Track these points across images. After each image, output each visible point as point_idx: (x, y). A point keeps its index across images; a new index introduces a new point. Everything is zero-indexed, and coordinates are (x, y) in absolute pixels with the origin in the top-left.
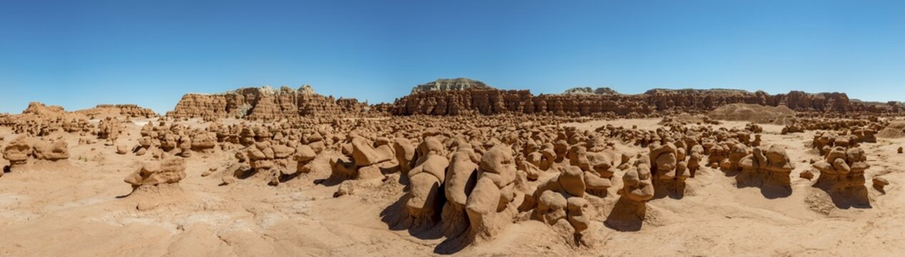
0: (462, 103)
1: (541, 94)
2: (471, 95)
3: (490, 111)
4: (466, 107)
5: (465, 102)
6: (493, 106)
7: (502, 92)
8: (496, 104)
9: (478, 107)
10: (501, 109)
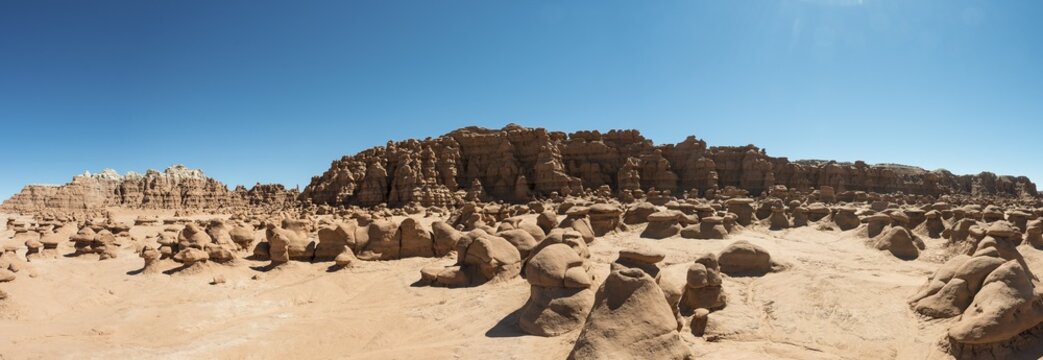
0: (432, 170)
1: (691, 139)
2: (462, 148)
3: (522, 188)
4: (443, 179)
5: (442, 167)
6: (531, 174)
7: (554, 136)
8: (539, 167)
9: (482, 179)
10: (562, 183)
